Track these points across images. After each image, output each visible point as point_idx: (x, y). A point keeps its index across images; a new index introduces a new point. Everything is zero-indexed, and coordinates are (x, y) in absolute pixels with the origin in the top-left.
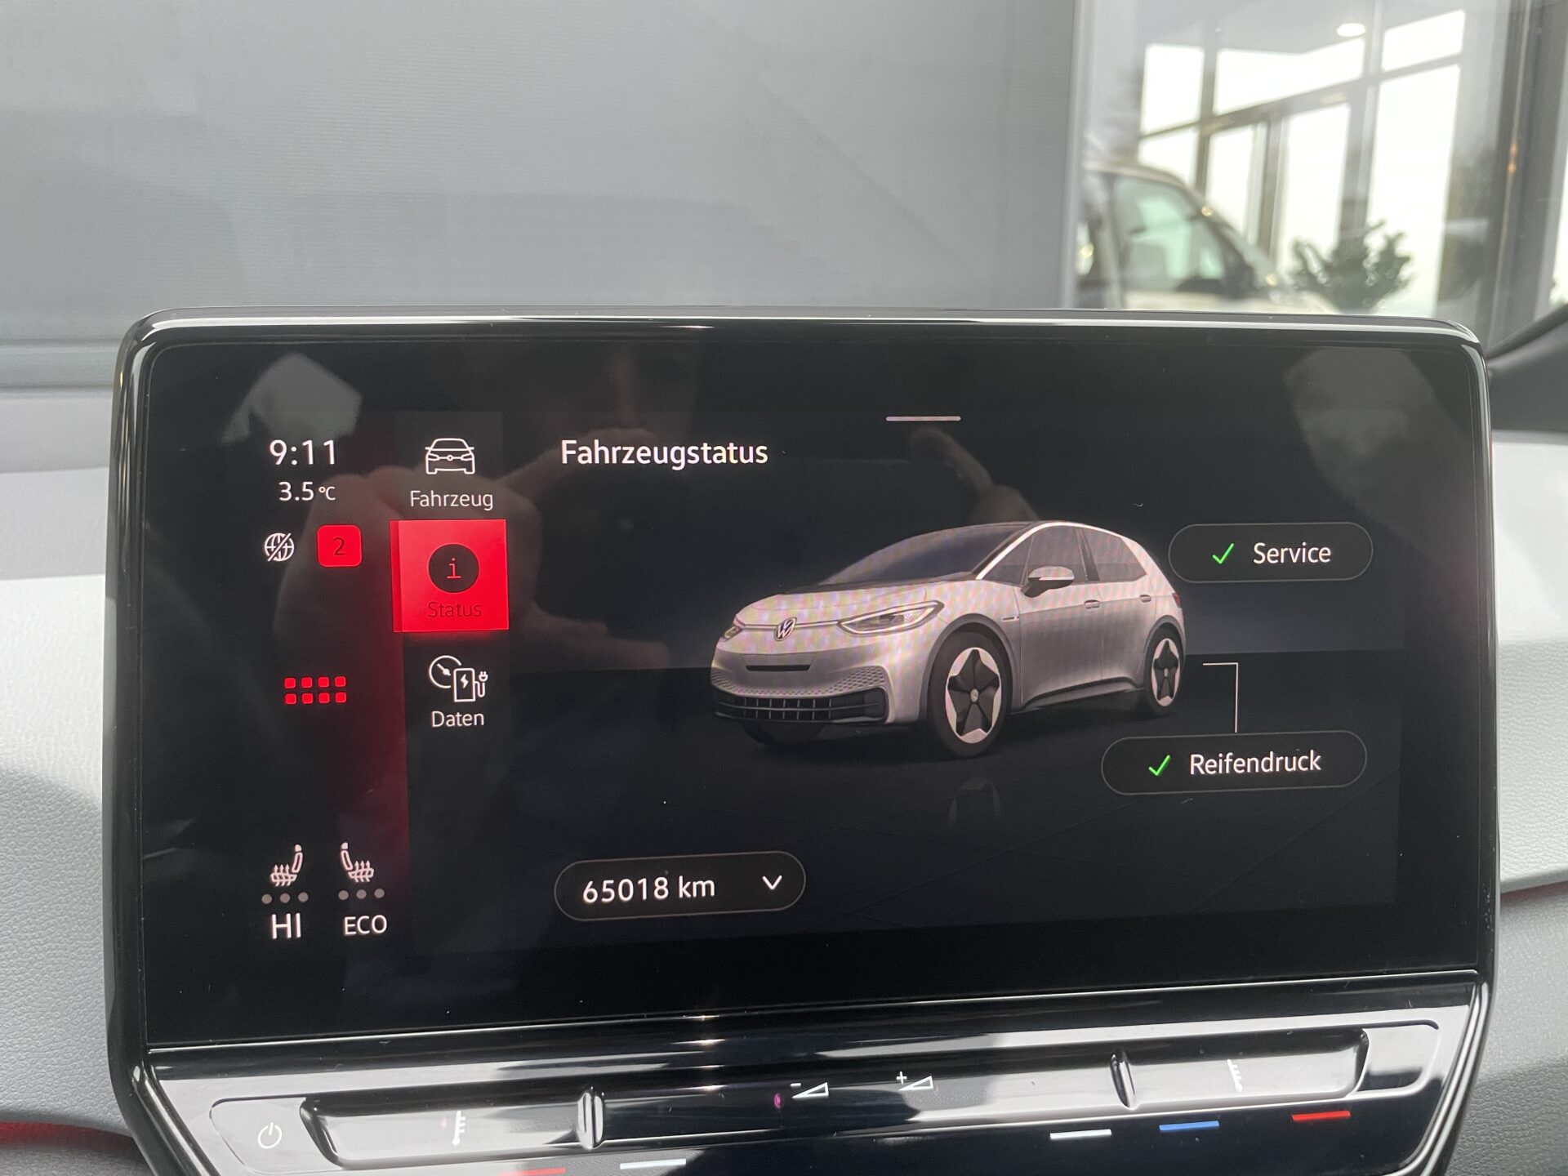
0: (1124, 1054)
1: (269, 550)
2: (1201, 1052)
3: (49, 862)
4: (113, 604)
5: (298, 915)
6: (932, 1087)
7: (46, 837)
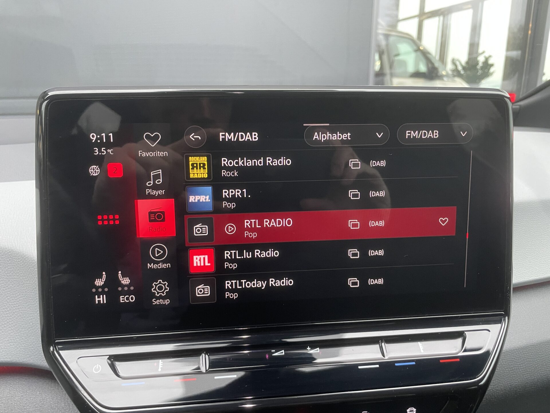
0: (384, 340)
1: (91, 172)
2: (410, 340)
3: (19, 279)
4: (38, 190)
6: (319, 351)
7: (18, 270)
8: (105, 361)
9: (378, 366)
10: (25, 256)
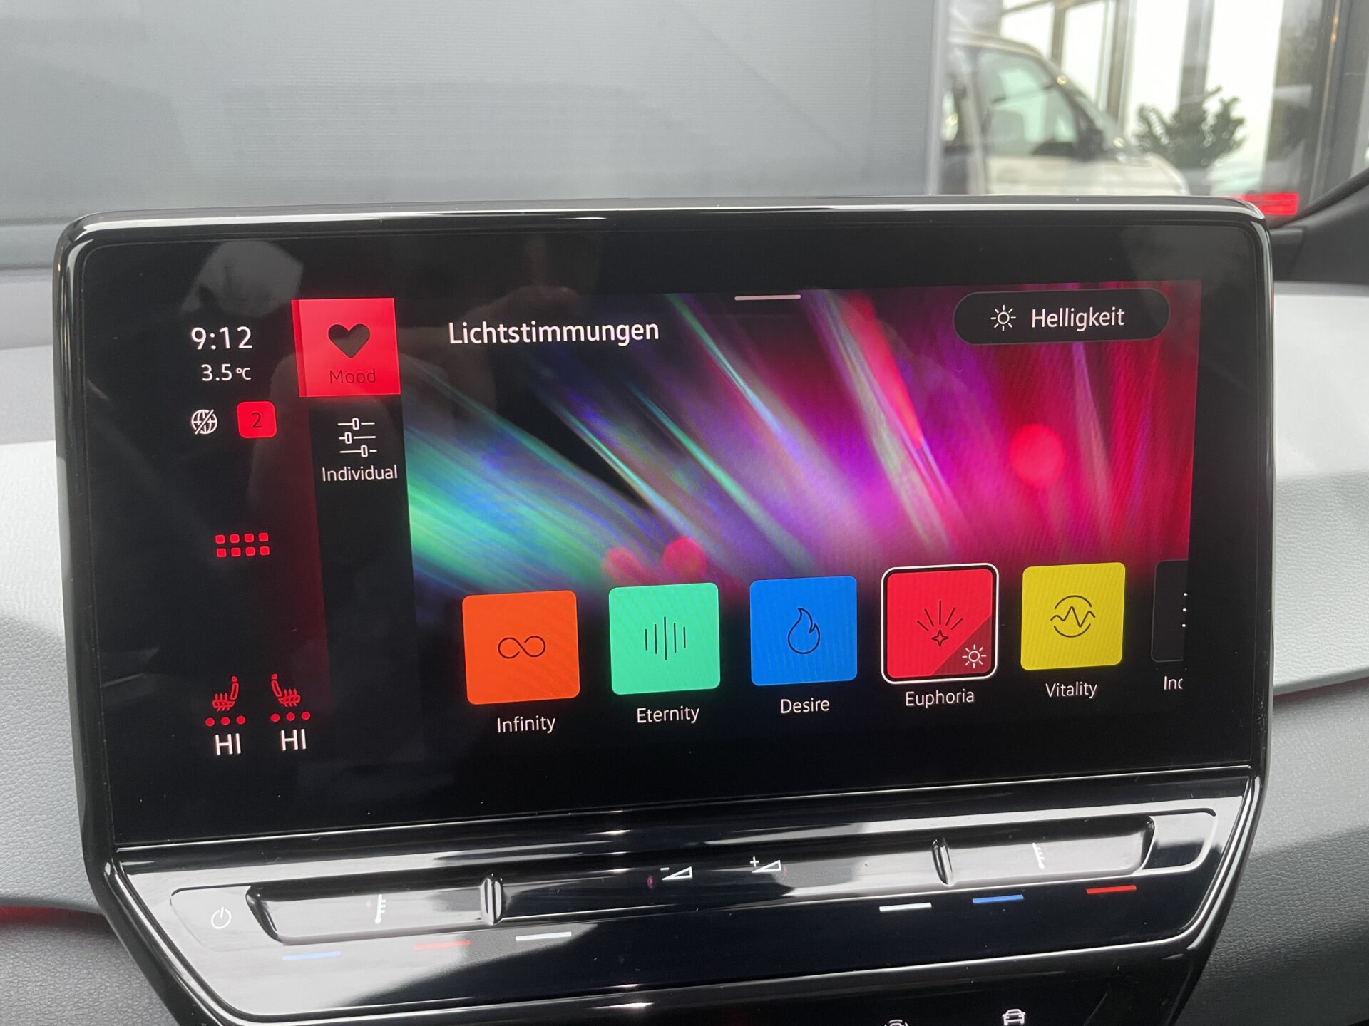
0: (944, 839)
1: (195, 424)
2: (1010, 837)
5: (237, 736)
6: (780, 869)
7: (27, 669)
8: (241, 898)
9: (928, 905)
10: (42, 633)
